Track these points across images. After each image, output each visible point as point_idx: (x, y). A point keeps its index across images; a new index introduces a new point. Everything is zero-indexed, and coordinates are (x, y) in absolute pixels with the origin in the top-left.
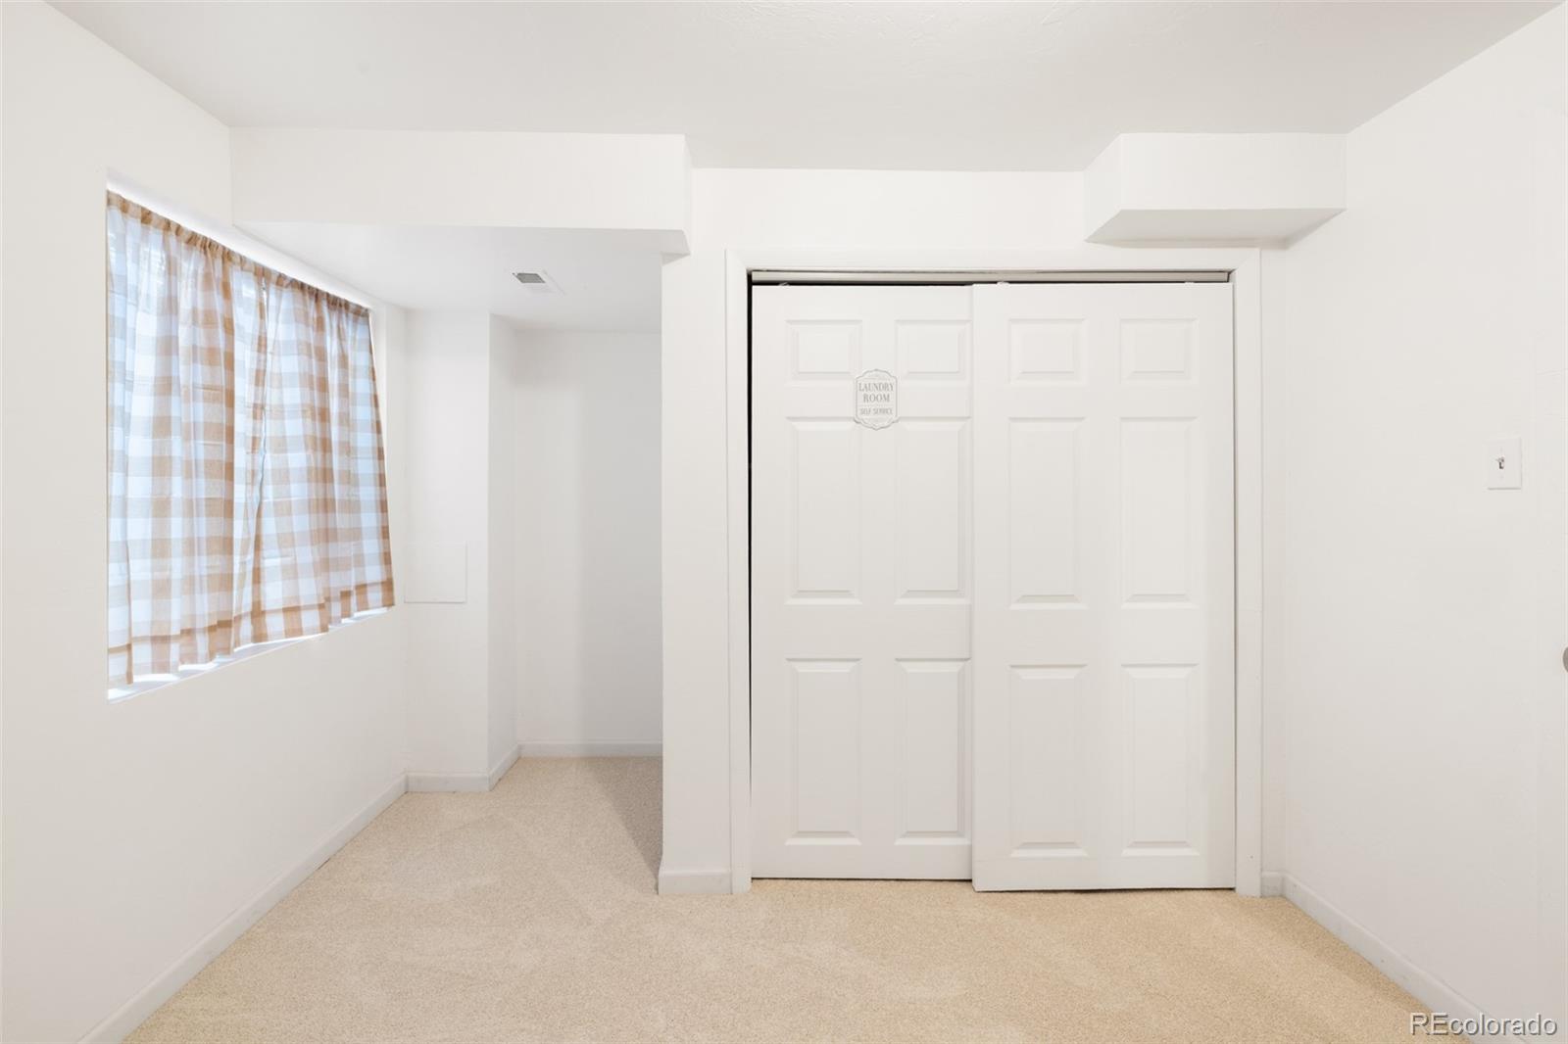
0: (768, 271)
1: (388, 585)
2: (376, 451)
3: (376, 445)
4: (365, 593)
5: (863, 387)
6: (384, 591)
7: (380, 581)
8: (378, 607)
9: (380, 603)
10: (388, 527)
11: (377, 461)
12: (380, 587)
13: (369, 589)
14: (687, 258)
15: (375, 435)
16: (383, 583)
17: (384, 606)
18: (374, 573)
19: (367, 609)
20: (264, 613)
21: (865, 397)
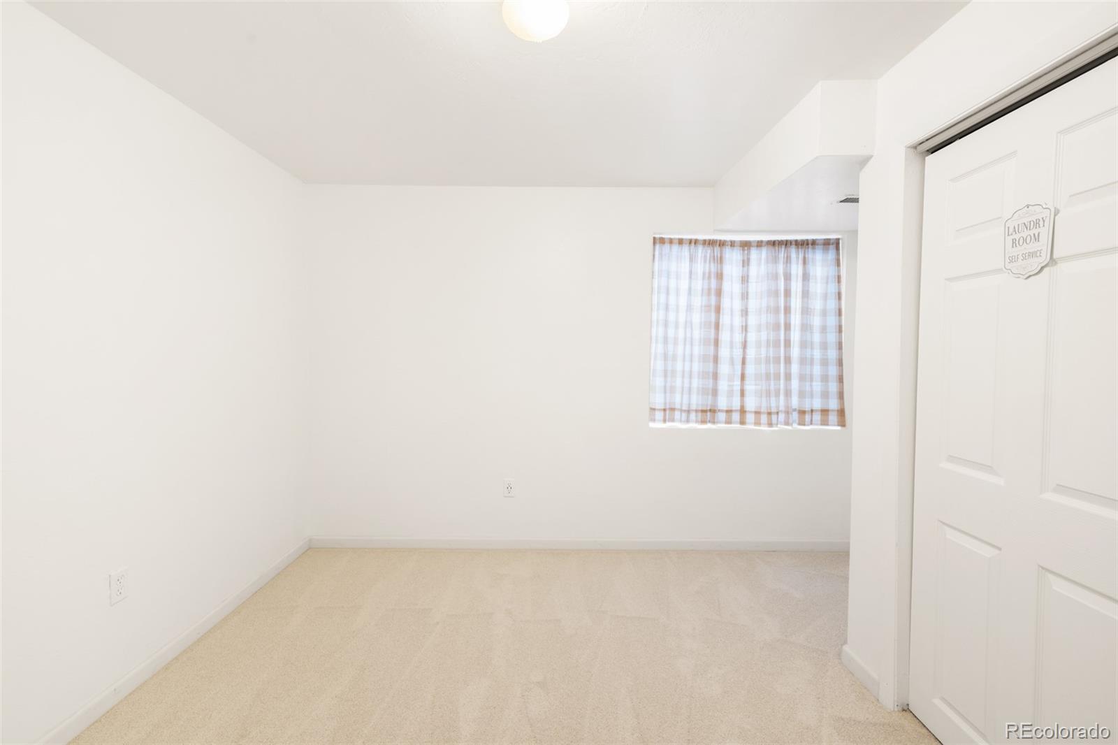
0: (927, 140)
1: (841, 413)
2: (838, 327)
3: (838, 324)
4: (828, 415)
5: (1011, 230)
6: (838, 415)
7: (836, 409)
8: (835, 425)
9: (836, 423)
10: (842, 376)
11: (838, 334)
12: (836, 413)
13: (830, 413)
14: (873, 159)
15: (837, 317)
16: (838, 411)
17: (838, 425)
18: (833, 404)
19: (828, 425)
20: (745, 412)
21: (1014, 241)
